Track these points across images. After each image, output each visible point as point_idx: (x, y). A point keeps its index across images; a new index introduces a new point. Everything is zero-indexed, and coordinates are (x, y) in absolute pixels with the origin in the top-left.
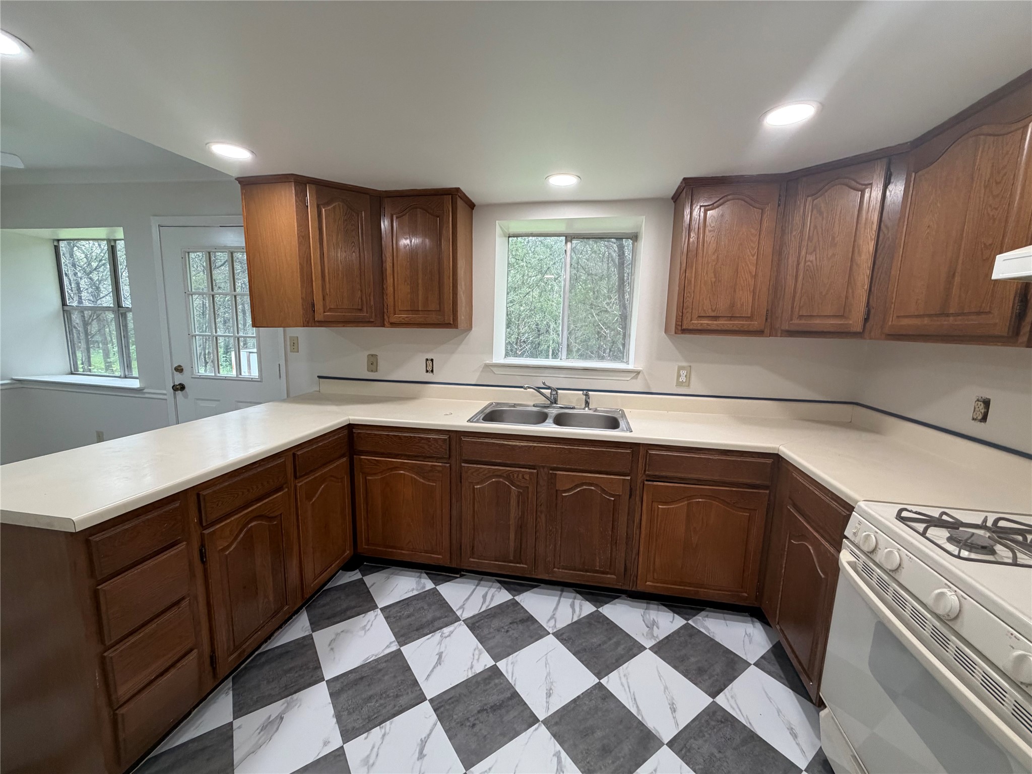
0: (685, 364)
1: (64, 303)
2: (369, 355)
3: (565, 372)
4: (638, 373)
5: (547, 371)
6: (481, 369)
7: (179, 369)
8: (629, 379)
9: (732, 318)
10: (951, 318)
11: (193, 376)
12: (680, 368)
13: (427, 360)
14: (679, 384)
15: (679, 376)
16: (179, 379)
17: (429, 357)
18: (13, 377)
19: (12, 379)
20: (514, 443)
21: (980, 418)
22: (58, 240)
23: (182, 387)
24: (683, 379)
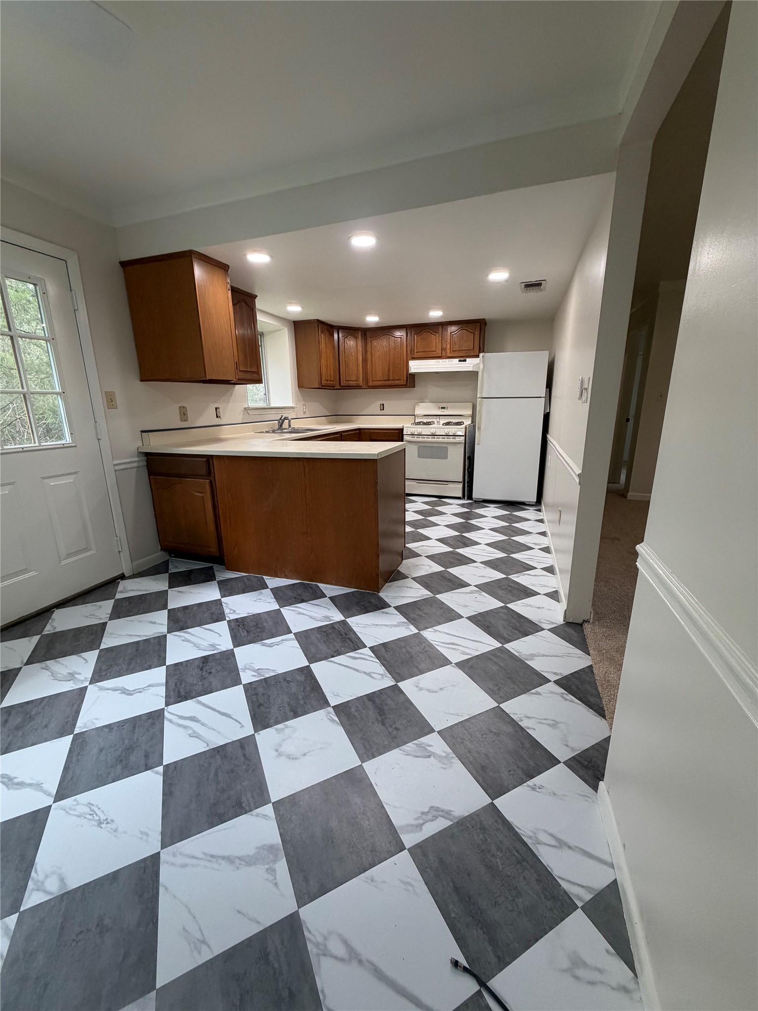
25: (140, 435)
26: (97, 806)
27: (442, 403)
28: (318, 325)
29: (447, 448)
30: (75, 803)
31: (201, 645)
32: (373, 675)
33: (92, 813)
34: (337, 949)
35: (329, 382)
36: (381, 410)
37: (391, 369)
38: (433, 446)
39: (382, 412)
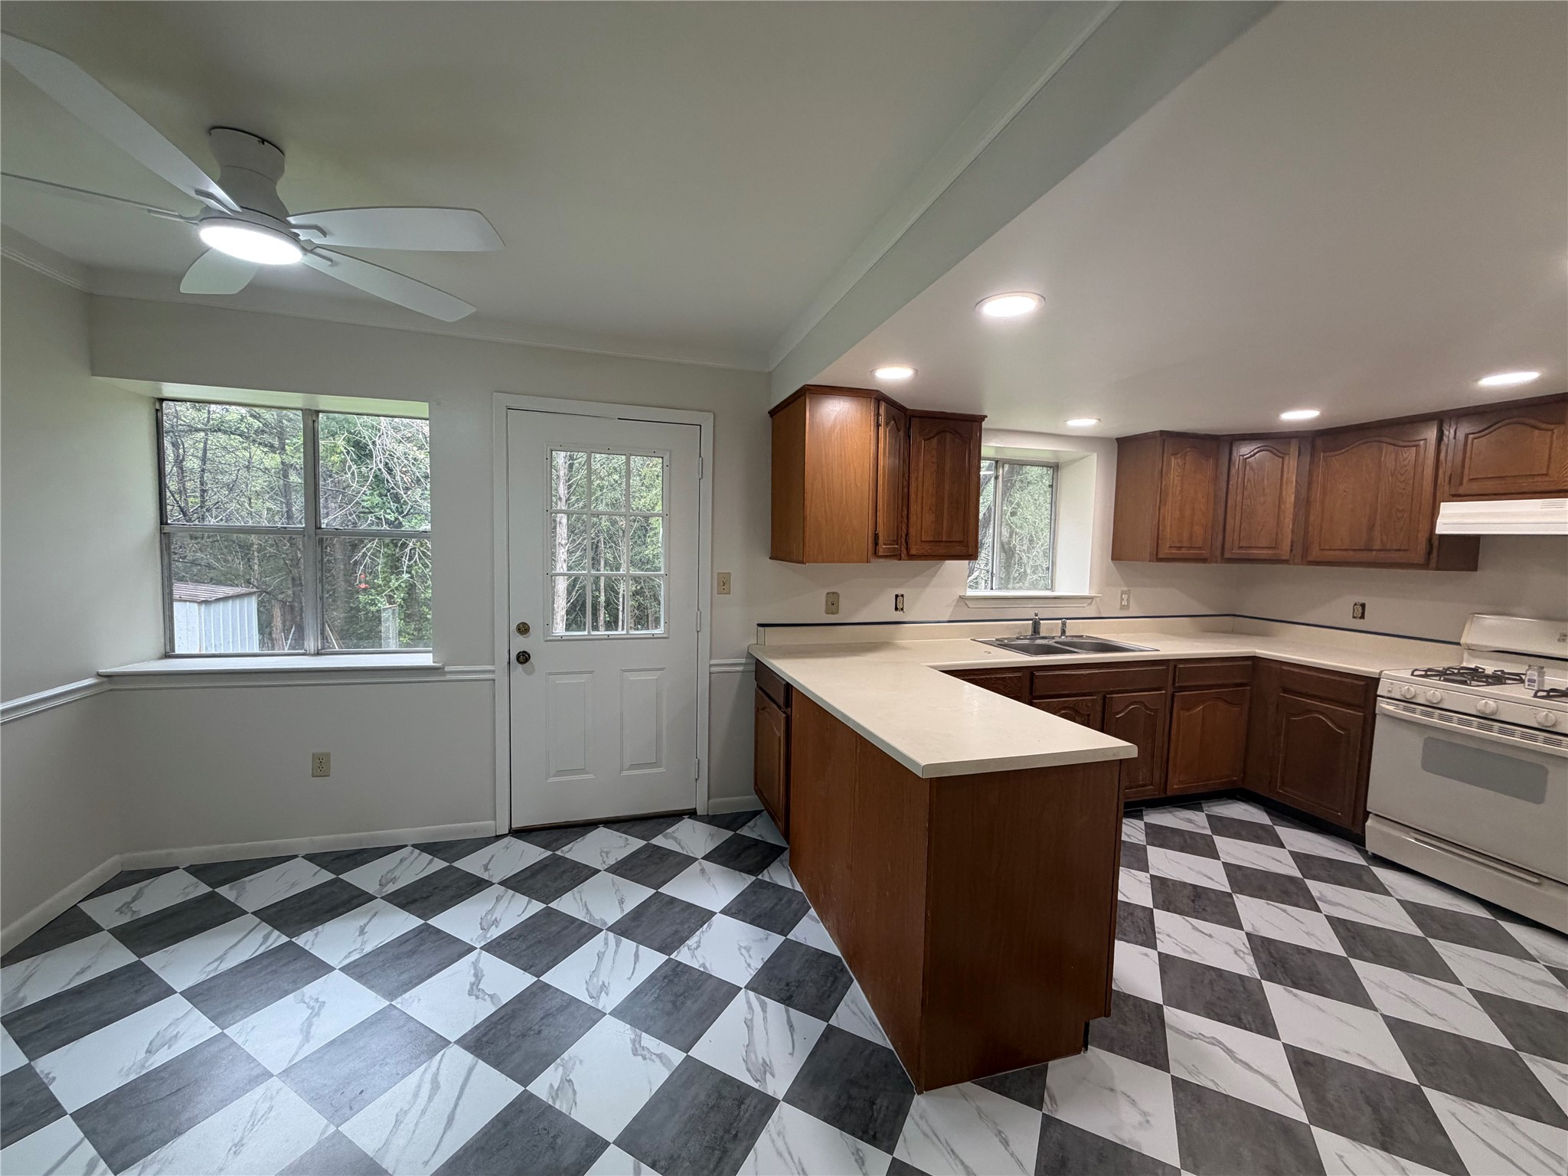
0: (1126, 589)
1: (163, 521)
2: (828, 593)
3: (1035, 601)
4: (1092, 598)
5: (1019, 601)
6: (954, 604)
7: (523, 629)
8: (1086, 605)
9: (1191, 548)
10: (1374, 553)
11: (549, 638)
12: (1123, 593)
13: (897, 596)
14: (1122, 607)
15: (1122, 599)
16: (520, 644)
17: (899, 593)
18: (101, 671)
19: (99, 675)
20: (1080, 673)
21: (1360, 616)
22: (161, 400)
23: (524, 658)
24: (1124, 603)
25: (756, 630)
28: (1164, 441)
29: (1546, 772)
35: (1183, 551)
36: (1354, 617)
37: (1378, 521)
38: (1482, 751)
39: (1359, 624)
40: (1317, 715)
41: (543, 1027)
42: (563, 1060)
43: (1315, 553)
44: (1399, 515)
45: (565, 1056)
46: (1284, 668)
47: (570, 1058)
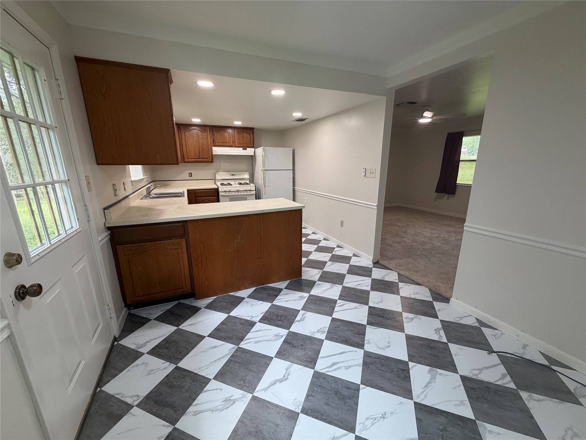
25: (103, 213)
26: (370, 416)
27: (232, 172)
29: (247, 198)
30: (362, 424)
31: (271, 339)
32: (357, 307)
33: (374, 419)
34: (477, 372)
36: (189, 177)
37: (201, 151)
38: (238, 197)
39: (191, 178)
40: (206, 201)
41: (300, 345)
42: (311, 335)
43: (186, 160)
44: (205, 150)
45: (309, 335)
46: (196, 191)
47: (310, 333)
